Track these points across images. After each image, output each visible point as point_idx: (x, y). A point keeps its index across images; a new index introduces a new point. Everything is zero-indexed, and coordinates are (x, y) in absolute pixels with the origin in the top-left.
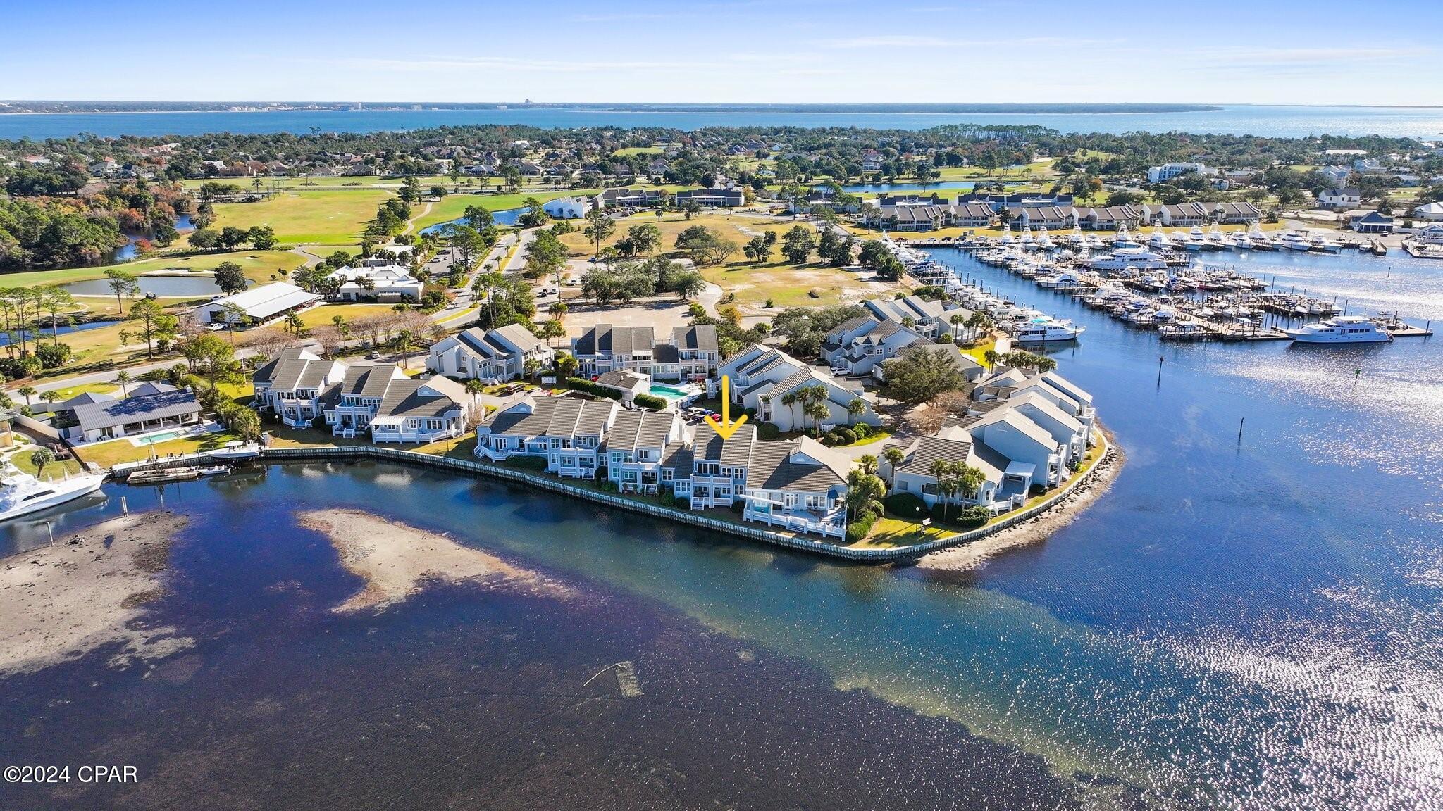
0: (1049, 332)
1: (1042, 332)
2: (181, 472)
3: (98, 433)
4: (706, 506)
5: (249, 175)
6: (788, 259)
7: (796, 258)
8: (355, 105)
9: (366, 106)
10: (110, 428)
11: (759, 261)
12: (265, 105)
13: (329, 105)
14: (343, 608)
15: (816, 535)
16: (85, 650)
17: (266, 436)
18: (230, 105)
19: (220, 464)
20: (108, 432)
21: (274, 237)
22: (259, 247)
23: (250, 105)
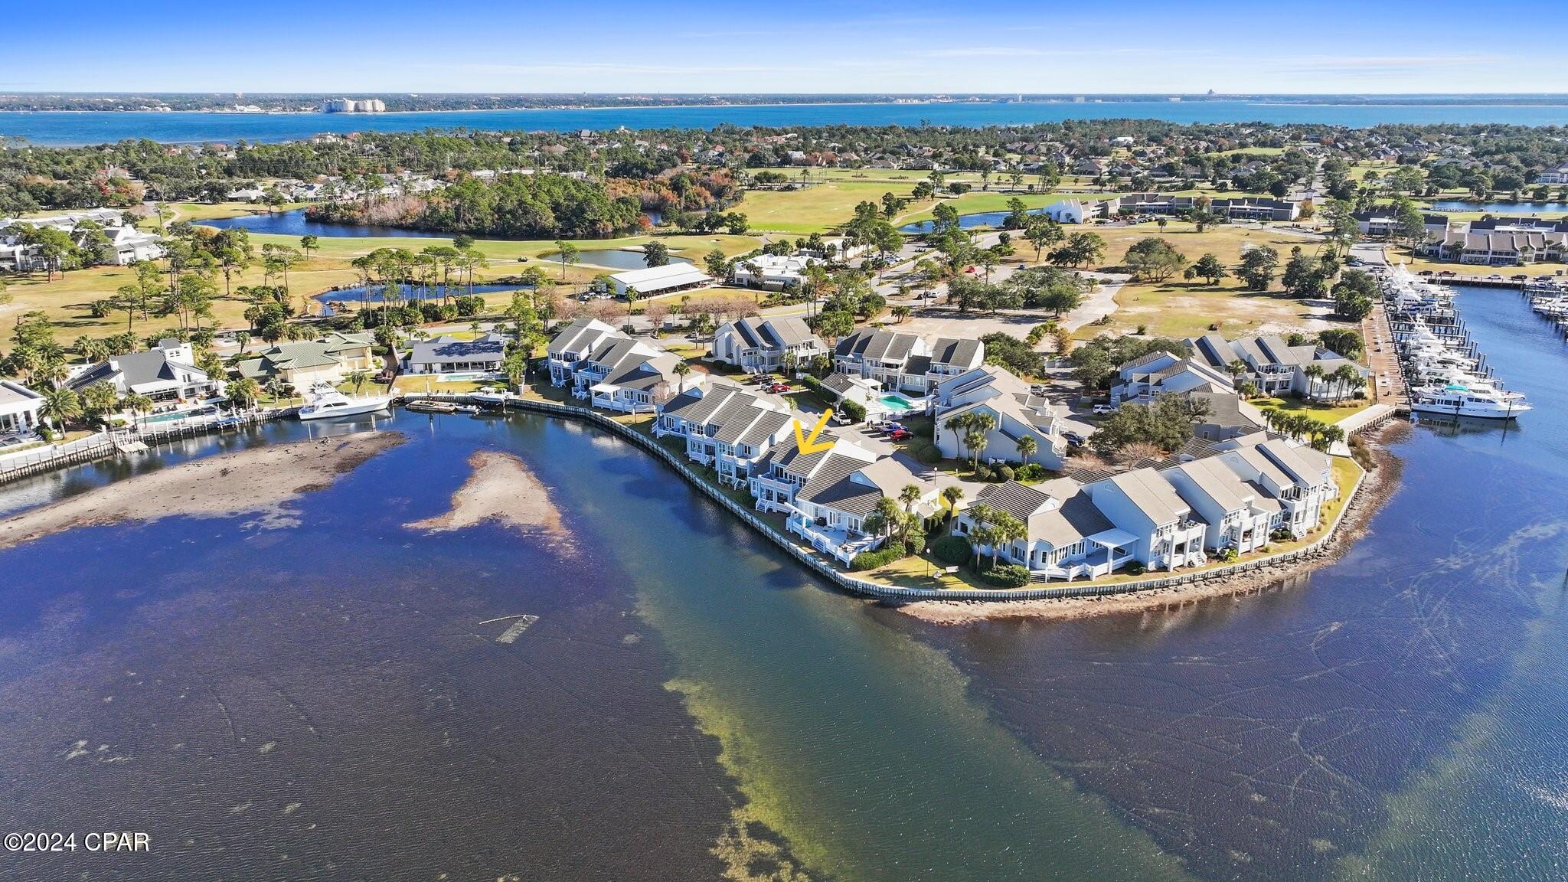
0: (1468, 405)
1: (1457, 403)
2: (443, 406)
3: (421, 367)
4: (770, 510)
5: (817, 165)
6: (1245, 284)
7: (1256, 286)
8: (1014, 97)
9: (1025, 98)
10: (430, 365)
11: (1208, 284)
12: (930, 97)
13: (988, 97)
14: (410, 525)
15: (829, 556)
16: (241, 513)
17: (524, 387)
18: (896, 97)
19: (472, 404)
20: (429, 368)
21: (747, 224)
22: (734, 232)
23: (916, 97)
